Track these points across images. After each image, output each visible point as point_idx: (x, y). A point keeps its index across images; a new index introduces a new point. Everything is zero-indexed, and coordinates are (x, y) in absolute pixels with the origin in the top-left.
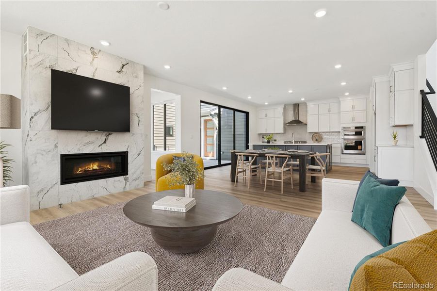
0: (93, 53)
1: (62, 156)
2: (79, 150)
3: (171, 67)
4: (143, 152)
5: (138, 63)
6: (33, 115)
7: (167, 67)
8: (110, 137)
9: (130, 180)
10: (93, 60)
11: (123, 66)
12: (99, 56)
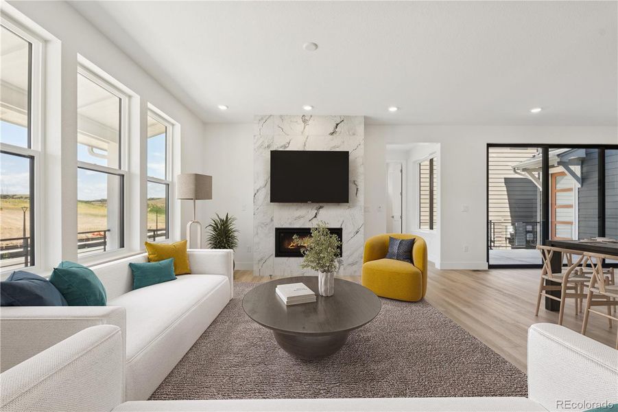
0: (305, 121)
1: (278, 230)
2: (290, 224)
3: (398, 108)
4: (362, 230)
5: (356, 117)
6: (256, 191)
7: (393, 109)
8: (321, 211)
9: (345, 263)
10: (304, 128)
11: (337, 125)
12: (310, 122)
